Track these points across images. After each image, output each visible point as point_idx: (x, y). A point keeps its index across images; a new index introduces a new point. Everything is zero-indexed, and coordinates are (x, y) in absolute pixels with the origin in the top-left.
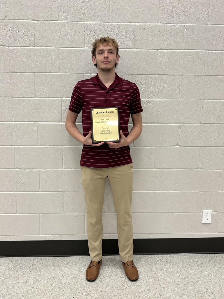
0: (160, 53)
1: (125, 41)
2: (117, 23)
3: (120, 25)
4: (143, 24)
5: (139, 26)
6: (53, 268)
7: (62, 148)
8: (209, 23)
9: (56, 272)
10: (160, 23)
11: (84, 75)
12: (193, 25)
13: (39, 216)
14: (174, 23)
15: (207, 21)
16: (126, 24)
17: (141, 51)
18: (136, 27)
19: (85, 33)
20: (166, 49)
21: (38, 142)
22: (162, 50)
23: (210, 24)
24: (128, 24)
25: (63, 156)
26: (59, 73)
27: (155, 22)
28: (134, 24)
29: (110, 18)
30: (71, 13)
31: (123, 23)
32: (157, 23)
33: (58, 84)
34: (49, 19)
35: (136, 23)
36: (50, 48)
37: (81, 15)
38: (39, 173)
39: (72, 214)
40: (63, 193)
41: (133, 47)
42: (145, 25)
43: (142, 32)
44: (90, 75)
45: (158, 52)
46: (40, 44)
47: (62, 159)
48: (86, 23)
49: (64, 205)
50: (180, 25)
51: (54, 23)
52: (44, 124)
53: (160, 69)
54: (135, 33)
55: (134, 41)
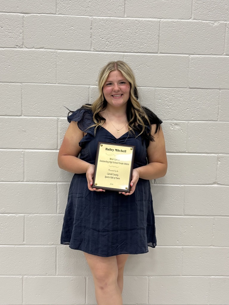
0: (192, 59)
1: (145, 42)
2: (135, 19)
3: (139, 21)
4: (170, 20)
5: (164, 22)
7: (56, 184)
10: (194, 19)
11: (89, 87)
13: (22, 278)
14: (212, 20)
16: (148, 19)
17: (168, 56)
18: (161, 24)
19: (92, 31)
20: (201, 54)
21: (24, 177)
22: (195, 55)
24: (150, 19)
25: (57, 195)
26: (56, 84)
27: (186, 18)
28: (159, 20)
29: (125, 11)
30: (74, 4)
31: (144, 18)
32: (189, 19)
33: (54, 98)
34: (44, 12)
35: (161, 19)
36: (44, 50)
37: (87, 7)
38: (24, 219)
39: (68, 276)
40: (57, 248)
41: (157, 50)
42: (173, 22)
43: (168, 31)
44: (97, 87)
45: (190, 57)
46: (31, 45)
47: (56, 200)
48: (93, 18)
49: (57, 264)
50: (221, 23)
51: (49, 16)
52: (32, 152)
53: (192, 81)
54: (159, 32)
55: (158, 43)
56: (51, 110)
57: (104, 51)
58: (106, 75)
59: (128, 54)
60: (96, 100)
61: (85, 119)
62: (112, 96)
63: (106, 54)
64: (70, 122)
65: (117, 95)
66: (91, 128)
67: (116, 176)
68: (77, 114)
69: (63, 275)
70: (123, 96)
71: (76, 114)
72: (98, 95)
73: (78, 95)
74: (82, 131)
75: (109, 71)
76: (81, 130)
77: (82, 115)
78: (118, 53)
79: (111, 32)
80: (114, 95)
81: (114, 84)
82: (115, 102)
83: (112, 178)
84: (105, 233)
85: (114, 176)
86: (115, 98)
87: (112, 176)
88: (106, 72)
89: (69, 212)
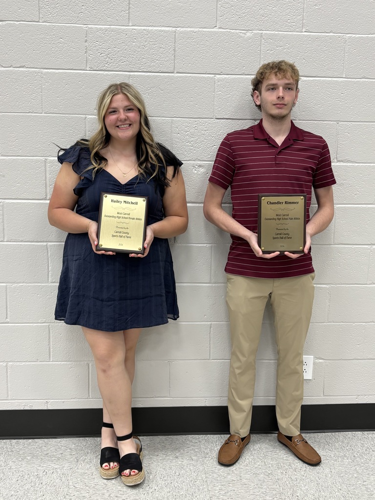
0: (219, 80)
1: (157, 58)
2: (143, 28)
3: (148, 31)
4: (189, 29)
5: (181, 33)
6: (29, 458)
7: (47, 245)
8: (304, 30)
9: (33, 465)
10: (220, 28)
11: (86, 118)
12: (277, 32)
13: (6, 366)
14: (244, 29)
15: (301, 26)
16: (160, 28)
17: (187, 77)
18: (177, 35)
19: (87, 44)
20: (230, 73)
21: (4, 235)
22: (222, 76)
23: (305, 32)
24: (163, 28)
25: (48, 259)
26: (42, 113)
27: (209, 27)
28: (174, 29)
29: (130, 18)
30: (63, 9)
31: (154, 27)
32: (213, 28)
33: (40, 132)
34: (24, 20)
35: (177, 27)
36: (25, 69)
37: (80, 13)
38: (6, 290)
39: (65, 362)
40: (50, 326)
41: (172, 69)
42: (193, 32)
43: (187, 43)
44: (96, 117)
45: (216, 79)
46: (8, 63)
47: (47, 265)
48: (89, 27)
49: (51, 347)
50: (255, 33)
51: (31, 25)
52: (13, 203)
53: (219, 109)
54: (175, 45)
55: (174, 60)
56: (36, 148)
57: (104, 71)
58: (107, 100)
59: (136, 73)
60: (95, 134)
61: (82, 158)
62: (118, 127)
63: (106, 74)
64: (62, 163)
65: (124, 125)
66: (88, 170)
67: (126, 235)
68: (71, 153)
69: (59, 361)
70: (131, 126)
71: (69, 152)
72: (98, 127)
73: (71, 128)
74: (79, 174)
75: (111, 96)
76: (76, 173)
77: (77, 154)
78: (121, 73)
79: (112, 45)
80: (120, 125)
81: (119, 111)
82: (122, 134)
83: (121, 237)
84: (110, 303)
85: (124, 235)
86: (121, 129)
87: (121, 234)
88: (107, 96)
89: (65, 279)
